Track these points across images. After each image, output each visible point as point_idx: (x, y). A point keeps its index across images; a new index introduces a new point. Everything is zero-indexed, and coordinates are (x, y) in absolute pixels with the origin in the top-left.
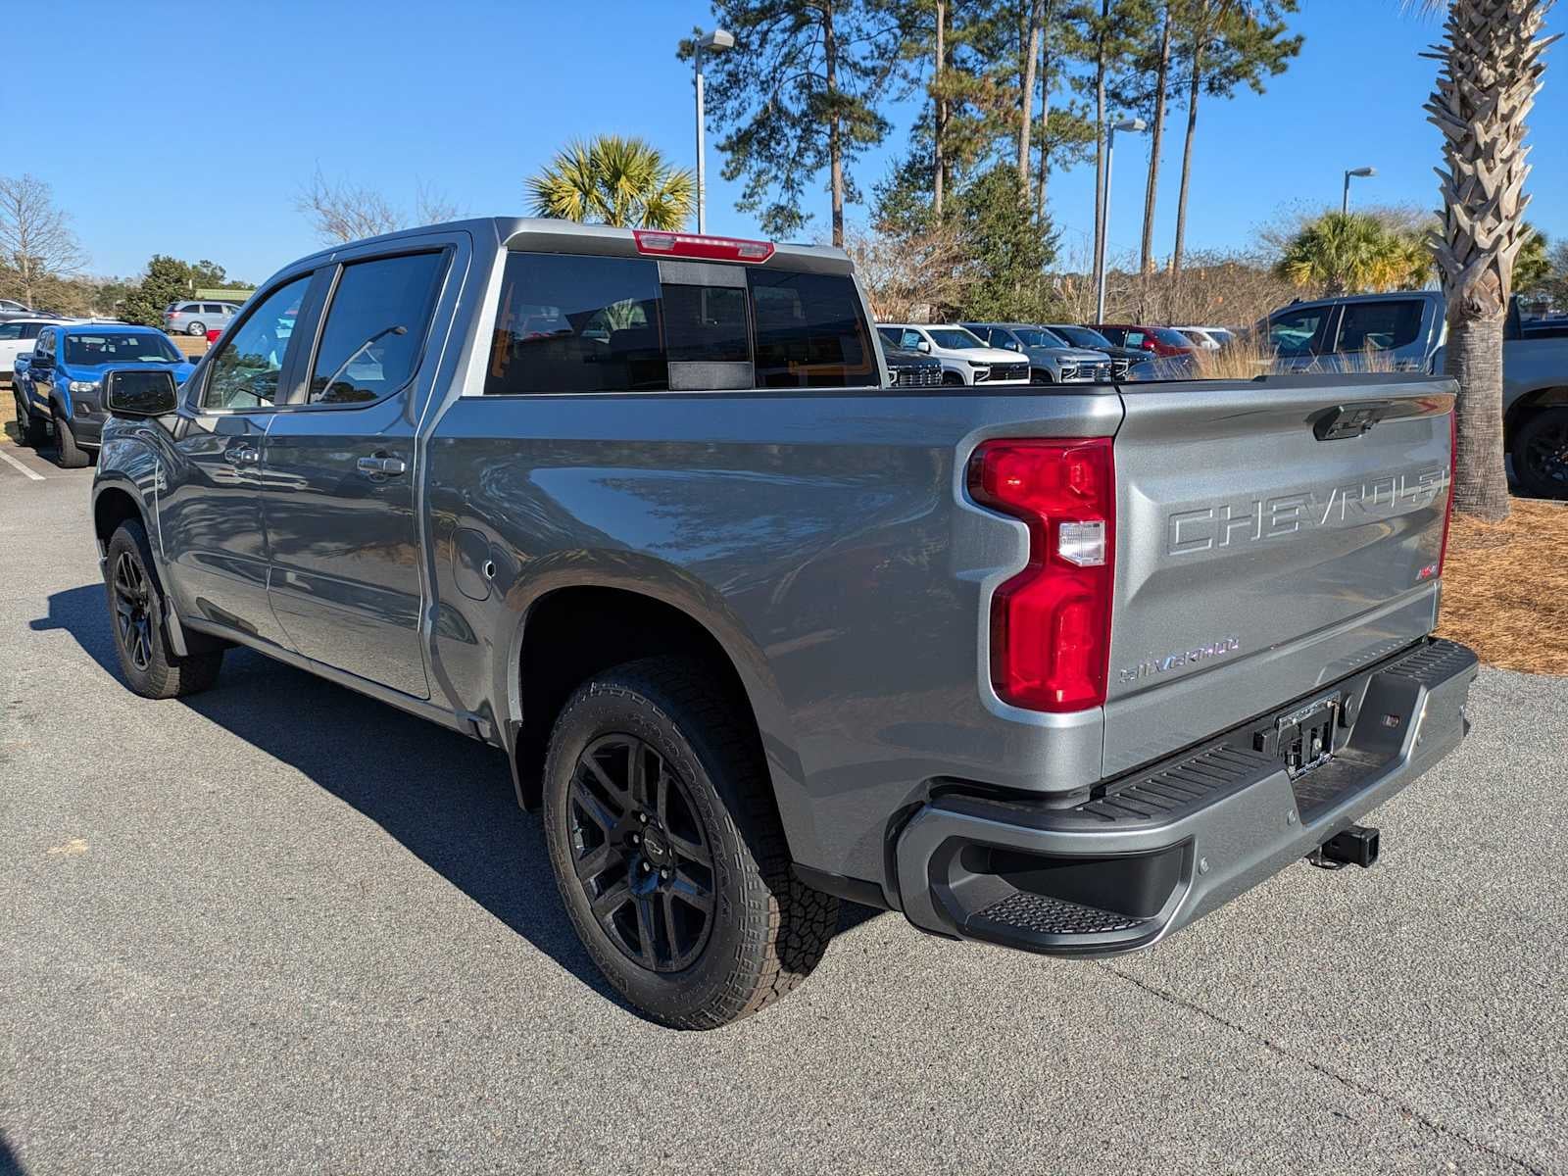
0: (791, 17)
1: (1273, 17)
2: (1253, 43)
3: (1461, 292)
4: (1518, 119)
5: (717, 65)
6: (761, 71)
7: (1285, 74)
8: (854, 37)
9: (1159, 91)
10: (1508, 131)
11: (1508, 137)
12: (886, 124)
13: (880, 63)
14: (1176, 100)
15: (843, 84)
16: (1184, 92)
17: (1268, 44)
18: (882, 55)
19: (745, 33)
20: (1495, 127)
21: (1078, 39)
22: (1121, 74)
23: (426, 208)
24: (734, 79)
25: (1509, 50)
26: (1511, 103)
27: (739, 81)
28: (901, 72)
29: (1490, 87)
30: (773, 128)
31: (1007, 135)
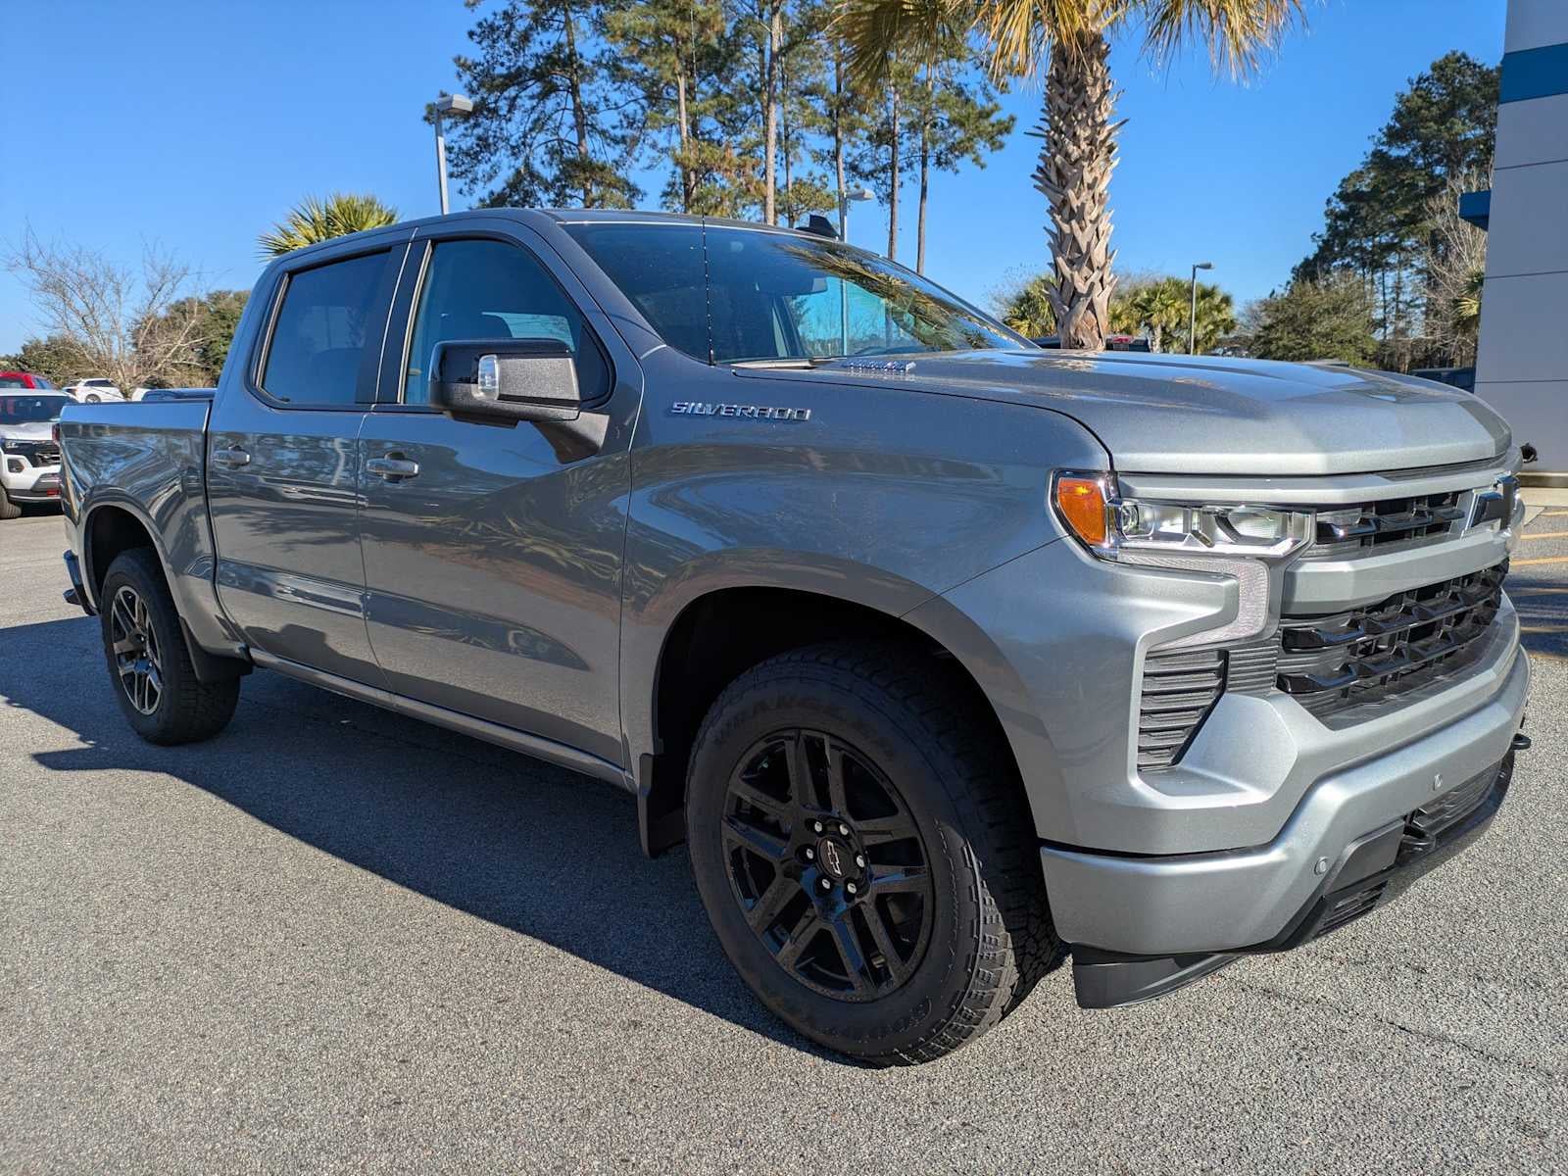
0: (538, 84)
1: (990, 99)
2: (972, 121)
3: (1069, 329)
4: (1101, 187)
5: (466, 129)
6: (512, 136)
7: (1003, 150)
8: (602, 106)
9: (892, 166)
10: (1093, 197)
11: (1094, 202)
12: (638, 191)
13: (629, 132)
14: (908, 174)
15: (594, 151)
16: (915, 165)
17: (986, 123)
18: (631, 125)
19: (492, 99)
20: (1084, 194)
21: (815, 113)
22: (856, 147)
23: (154, 268)
24: (484, 144)
25: (1088, 132)
26: (1094, 175)
27: (489, 145)
28: (650, 141)
29: (1076, 161)
30: (527, 192)
31: (756, 204)
